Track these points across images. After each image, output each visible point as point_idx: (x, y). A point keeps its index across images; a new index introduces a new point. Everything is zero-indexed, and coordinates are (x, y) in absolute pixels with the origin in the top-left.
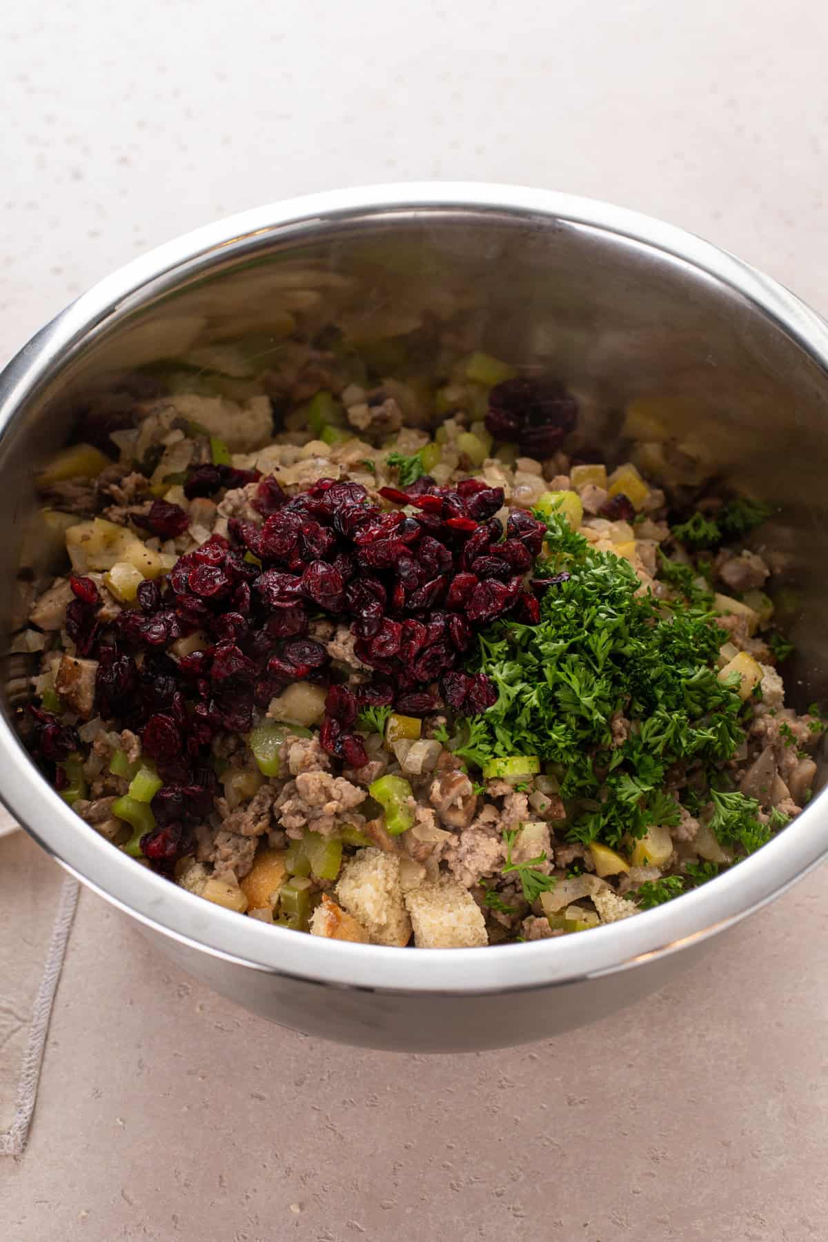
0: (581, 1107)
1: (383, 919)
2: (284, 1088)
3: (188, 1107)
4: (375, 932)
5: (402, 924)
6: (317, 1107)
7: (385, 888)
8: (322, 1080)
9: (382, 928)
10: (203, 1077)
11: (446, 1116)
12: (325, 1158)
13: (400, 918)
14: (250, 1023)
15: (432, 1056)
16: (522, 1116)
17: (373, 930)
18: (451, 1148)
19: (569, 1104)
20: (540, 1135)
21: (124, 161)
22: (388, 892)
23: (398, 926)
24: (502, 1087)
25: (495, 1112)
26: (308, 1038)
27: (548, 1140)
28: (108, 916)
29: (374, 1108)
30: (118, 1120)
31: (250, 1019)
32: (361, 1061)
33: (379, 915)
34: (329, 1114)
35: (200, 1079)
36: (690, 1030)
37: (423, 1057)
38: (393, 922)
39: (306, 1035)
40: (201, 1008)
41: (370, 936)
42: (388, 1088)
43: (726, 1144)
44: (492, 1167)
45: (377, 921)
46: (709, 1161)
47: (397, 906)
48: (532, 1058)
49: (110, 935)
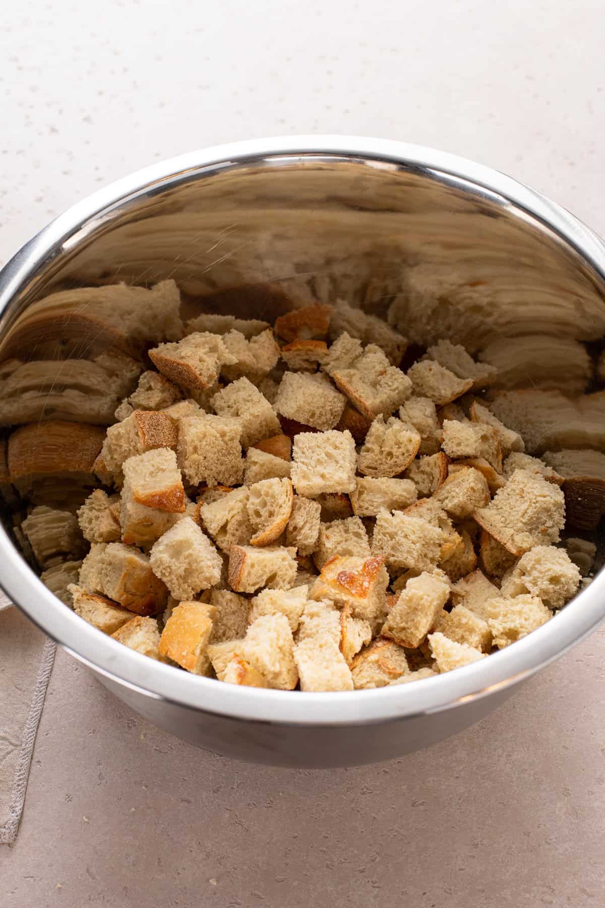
0: (422, 808)
1: (277, 668)
2: (204, 795)
3: (135, 808)
4: (272, 679)
5: (291, 672)
6: (229, 808)
7: (277, 644)
8: (232, 788)
9: (277, 675)
10: (146, 786)
11: (323, 814)
12: (235, 845)
13: (289, 668)
14: (180, 747)
15: (313, 771)
16: (377, 815)
17: (270, 677)
18: (327, 837)
19: (413, 805)
20: (392, 828)
21: (87, 119)
22: (280, 648)
23: (288, 673)
24: (364, 793)
25: (358, 811)
26: (222, 758)
27: (397, 831)
28: (76, 669)
29: (270, 809)
30: (84, 817)
31: (180, 744)
32: (261, 774)
33: (273, 665)
34: (237, 813)
35: (144, 787)
36: (500, 751)
37: (306, 771)
38: (284, 670)
39: (221, 756)
40: (145, 735)
41: (268, 682)
42: (281, 794)
43: (528, 834)
44: (356, 852)
45: (272, 669)
46: (514, 846)
47: (287, 659)
48: (386, 772)
49: (78, 682)
